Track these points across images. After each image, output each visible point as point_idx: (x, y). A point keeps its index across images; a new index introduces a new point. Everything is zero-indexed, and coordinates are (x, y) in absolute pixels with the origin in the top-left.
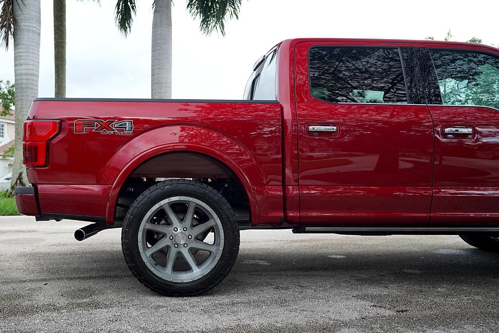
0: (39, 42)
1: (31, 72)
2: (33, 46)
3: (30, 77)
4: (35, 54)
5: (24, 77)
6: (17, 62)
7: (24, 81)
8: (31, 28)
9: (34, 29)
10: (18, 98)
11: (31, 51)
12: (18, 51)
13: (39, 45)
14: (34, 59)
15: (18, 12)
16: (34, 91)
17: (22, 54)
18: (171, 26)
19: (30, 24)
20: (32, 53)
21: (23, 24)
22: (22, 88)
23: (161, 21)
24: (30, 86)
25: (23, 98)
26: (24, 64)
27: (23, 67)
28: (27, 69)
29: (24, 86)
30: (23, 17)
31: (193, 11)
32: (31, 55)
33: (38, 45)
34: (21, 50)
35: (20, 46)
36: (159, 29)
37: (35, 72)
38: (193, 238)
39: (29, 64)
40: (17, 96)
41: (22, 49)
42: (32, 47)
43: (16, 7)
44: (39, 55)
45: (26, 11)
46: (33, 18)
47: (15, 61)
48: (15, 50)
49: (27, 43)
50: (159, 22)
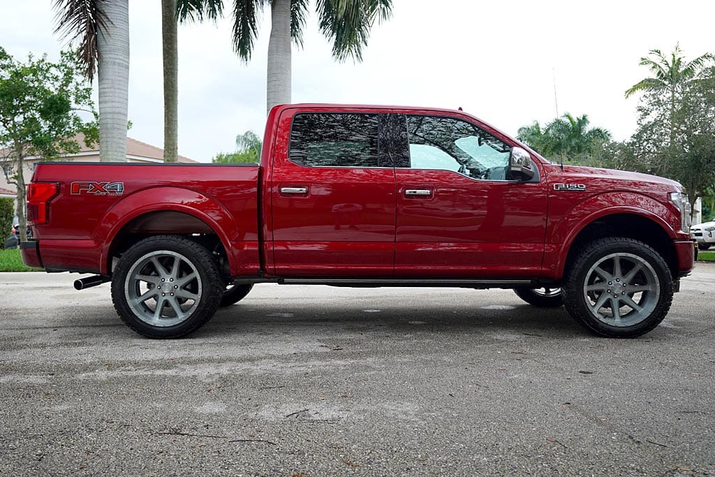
0: (128, 76)
1: (117, 110)
2: (120, 80)
3: (116, 116)
4: (121, 89)
5: (109, 116)
6: (102, 99)
7: (110, 121)
8: (117, 61)
9: (121, 62)
10: (103, 140)
11: (116, 86)
12: (102, 86)
13: (128, 79)
14: (121, 95)
15: (102, 43)
16: (121, 131)
17: (106, 90)
18: (290, 52)
19: (116, 56)
20: (118, 89)
21: (107, 57)
22: (107, 128)
23: (277, 47)
24: (116, 126)
25: (108, 140)
26: (109, 101)
27: (109, 105)
28: (112, 107)
29: (109, 126)
30: (107, 49)
31: (327, 31)
32: (117, 91)
33: (125, 80)
34: (105, 86)
35: (104, 82)
36: (275, 56)
37: (122, 110)
38: (179, 288)
39: (115, 102)
40: (102, 138)
41: (107, 84)
42: (118, 82)
43: (100, 38)
44: (127, 91)
45: (110, 41)
46: (119, 50)
47: (99, 97)
48: (99, 85)
49: (113, 77)
50: (275, 49)
